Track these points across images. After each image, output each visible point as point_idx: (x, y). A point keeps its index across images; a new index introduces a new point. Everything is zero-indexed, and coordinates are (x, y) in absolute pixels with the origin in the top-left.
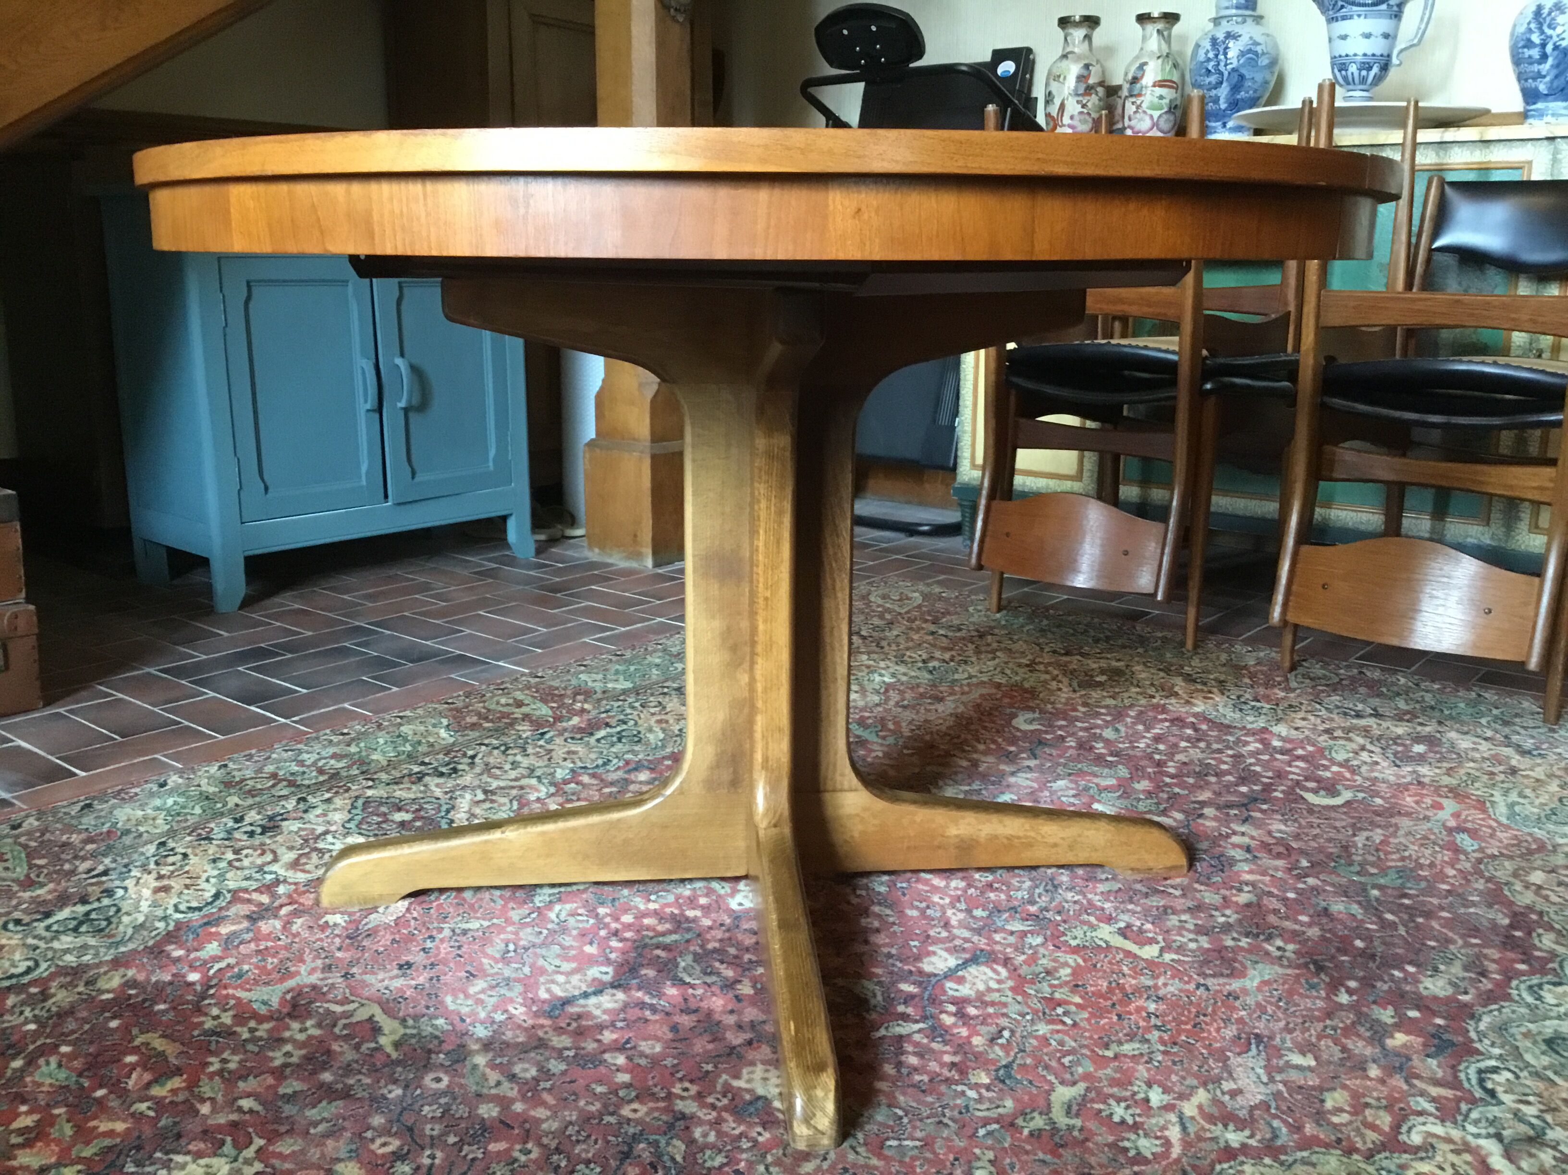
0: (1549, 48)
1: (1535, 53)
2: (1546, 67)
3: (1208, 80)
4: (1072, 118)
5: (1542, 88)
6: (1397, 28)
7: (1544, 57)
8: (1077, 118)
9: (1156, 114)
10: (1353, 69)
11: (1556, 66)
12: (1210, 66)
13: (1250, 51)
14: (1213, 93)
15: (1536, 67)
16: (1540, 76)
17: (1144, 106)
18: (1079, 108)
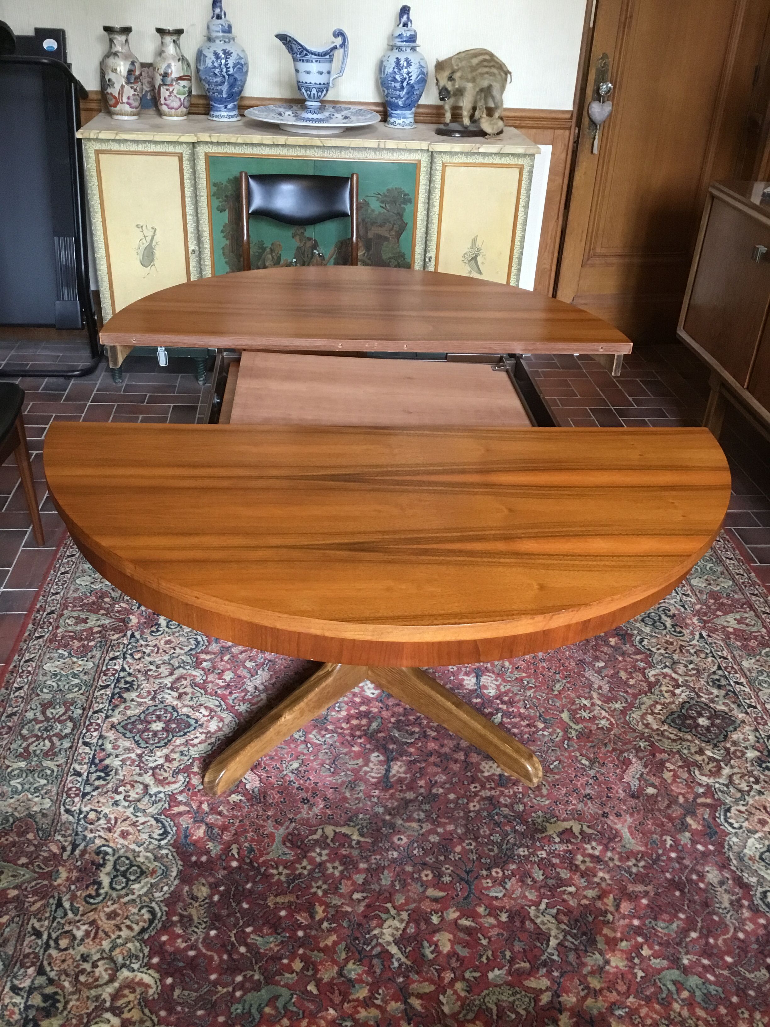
0: (405, 84)
1: (398, 85)
2: (403, 93)
3: (215, 80)
4: (129, 98)
5: (400, 103)
6: (331, 67)
7: (402, 88)
8: (132, 98)
9: (182, 97)
10: (314, 91)
11: (407, 93)
12: (217, 71)
13: (238, 63)
14: (219, 88)
15: (398, 93)
16: (399, 97)
17: (175, 92)
18: (132, 92)
